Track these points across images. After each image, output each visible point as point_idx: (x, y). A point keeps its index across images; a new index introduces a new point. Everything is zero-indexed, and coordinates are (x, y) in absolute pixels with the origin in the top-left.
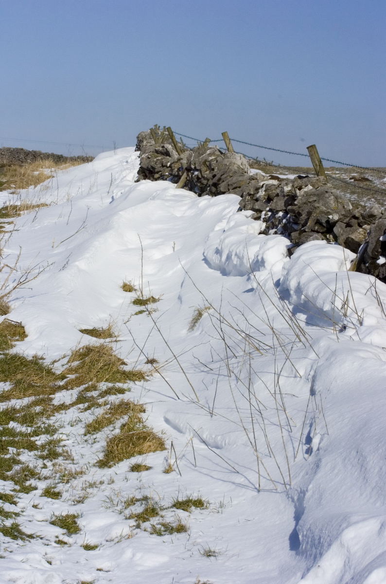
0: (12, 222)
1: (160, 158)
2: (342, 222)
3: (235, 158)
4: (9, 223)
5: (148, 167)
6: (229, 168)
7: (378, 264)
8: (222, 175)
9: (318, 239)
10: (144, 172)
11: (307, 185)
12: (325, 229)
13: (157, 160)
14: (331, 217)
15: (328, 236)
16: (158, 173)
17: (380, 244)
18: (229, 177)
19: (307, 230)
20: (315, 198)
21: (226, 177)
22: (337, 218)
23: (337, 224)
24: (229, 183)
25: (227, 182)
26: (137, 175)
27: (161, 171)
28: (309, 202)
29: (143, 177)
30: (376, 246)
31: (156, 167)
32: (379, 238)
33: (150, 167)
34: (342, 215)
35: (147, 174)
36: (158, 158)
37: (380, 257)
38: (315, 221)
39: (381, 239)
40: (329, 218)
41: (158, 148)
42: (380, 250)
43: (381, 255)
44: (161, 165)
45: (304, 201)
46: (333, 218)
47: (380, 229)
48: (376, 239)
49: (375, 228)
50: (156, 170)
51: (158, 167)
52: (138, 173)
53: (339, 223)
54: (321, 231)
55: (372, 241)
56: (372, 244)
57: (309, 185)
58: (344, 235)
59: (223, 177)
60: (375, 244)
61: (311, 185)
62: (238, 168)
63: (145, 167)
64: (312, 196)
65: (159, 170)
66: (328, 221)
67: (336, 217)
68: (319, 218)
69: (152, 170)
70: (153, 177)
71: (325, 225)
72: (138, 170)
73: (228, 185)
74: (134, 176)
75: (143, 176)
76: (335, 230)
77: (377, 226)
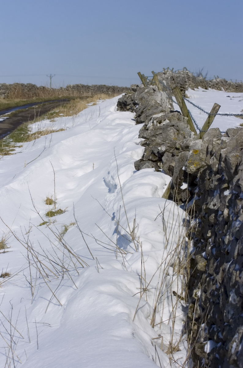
0: (22, 146)
1: (130, 95)
2: (169, 152)
3: (157, 95)
4: (19, 147)
5: (123, 101)
6: (148, 103)
7: (182, 189)
8: (143, 109)
9: (149, 167)
10: (121, 105)
11: (165, 120)
12: (157, 158)
13: (129, 96)
14: (160, 148)
15: (159, 164)
16: (129, 105)
17: (183, 172)
18: (148, 110)
19: (144, 159)
20: (161, 132)
21: (146, 110)
22: (165, 149)
23: (165, 154)
24: (147, 115)
25: (146, 114)
26: (117, 107)
27: (130, 104)
28: (156, 134)
29: (120, 109)
30: (179, 174)
31: (128, 101)
32: (182, 167)
33: (124, 101)
34: (168, 147)
35: (123, 106)
36: (129, 95)
37: (183, 183)
38: (151, 151)
39: (184, 168)
40: (159, 150)
41: (134, 87)
42: (183, 178)
43: (184, 182)
44: (131, 100)
45: (153, 134)
46: (161, 149)
47: (183, 160)
48: (180, 168)
49: (179, 159)
50: (128, 103)
51: (129, 101)
52: (117, 106)
53: (167, 153)
54: (154, 160)
55: (176, 171)
56: (176, 173)
57: (167, 120)
58: (167, 164)
59: (144, 110)
60: (178, 173)
61: (168, 120)
62: (155, 103)
63: (121, 101)
64: (158, 130)
65: (129, 103)
66: (158, 152)
67: (163, 148)
68: (153, 149)
69: (125, 103)
70: (126, 108)
71: (157, 155)
72: (117, 103)
73: (147, 116)
74: (115, 108)
75: (120, 107)
76: (163, 158)
77: (181, 158)
